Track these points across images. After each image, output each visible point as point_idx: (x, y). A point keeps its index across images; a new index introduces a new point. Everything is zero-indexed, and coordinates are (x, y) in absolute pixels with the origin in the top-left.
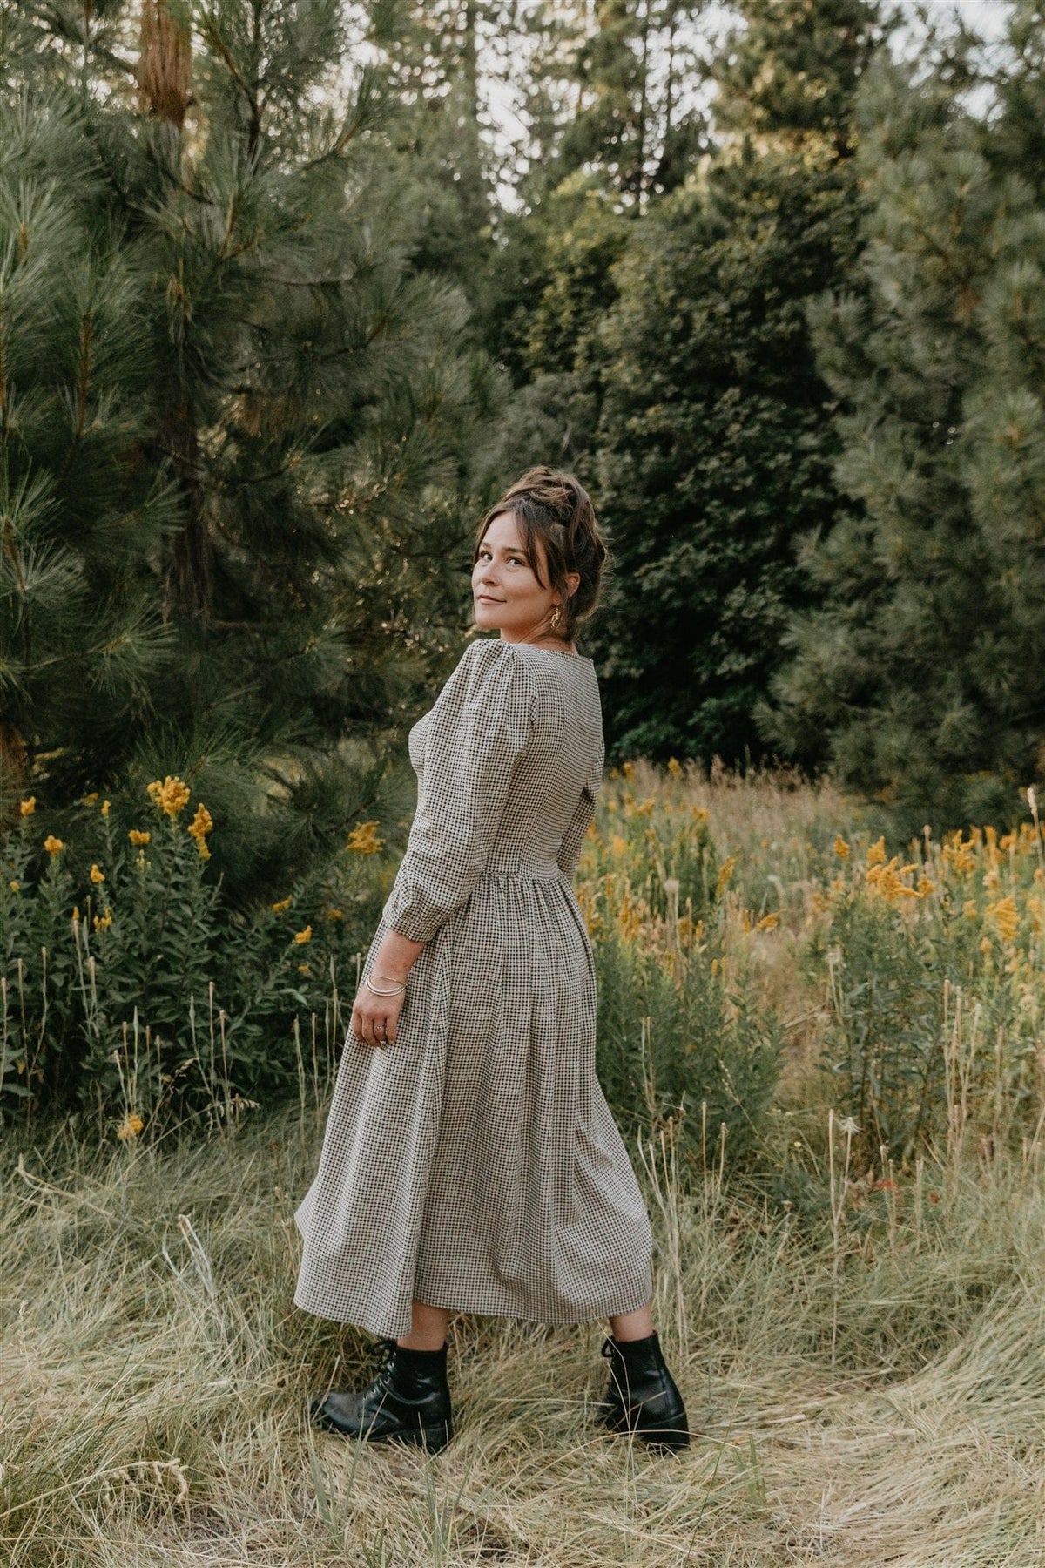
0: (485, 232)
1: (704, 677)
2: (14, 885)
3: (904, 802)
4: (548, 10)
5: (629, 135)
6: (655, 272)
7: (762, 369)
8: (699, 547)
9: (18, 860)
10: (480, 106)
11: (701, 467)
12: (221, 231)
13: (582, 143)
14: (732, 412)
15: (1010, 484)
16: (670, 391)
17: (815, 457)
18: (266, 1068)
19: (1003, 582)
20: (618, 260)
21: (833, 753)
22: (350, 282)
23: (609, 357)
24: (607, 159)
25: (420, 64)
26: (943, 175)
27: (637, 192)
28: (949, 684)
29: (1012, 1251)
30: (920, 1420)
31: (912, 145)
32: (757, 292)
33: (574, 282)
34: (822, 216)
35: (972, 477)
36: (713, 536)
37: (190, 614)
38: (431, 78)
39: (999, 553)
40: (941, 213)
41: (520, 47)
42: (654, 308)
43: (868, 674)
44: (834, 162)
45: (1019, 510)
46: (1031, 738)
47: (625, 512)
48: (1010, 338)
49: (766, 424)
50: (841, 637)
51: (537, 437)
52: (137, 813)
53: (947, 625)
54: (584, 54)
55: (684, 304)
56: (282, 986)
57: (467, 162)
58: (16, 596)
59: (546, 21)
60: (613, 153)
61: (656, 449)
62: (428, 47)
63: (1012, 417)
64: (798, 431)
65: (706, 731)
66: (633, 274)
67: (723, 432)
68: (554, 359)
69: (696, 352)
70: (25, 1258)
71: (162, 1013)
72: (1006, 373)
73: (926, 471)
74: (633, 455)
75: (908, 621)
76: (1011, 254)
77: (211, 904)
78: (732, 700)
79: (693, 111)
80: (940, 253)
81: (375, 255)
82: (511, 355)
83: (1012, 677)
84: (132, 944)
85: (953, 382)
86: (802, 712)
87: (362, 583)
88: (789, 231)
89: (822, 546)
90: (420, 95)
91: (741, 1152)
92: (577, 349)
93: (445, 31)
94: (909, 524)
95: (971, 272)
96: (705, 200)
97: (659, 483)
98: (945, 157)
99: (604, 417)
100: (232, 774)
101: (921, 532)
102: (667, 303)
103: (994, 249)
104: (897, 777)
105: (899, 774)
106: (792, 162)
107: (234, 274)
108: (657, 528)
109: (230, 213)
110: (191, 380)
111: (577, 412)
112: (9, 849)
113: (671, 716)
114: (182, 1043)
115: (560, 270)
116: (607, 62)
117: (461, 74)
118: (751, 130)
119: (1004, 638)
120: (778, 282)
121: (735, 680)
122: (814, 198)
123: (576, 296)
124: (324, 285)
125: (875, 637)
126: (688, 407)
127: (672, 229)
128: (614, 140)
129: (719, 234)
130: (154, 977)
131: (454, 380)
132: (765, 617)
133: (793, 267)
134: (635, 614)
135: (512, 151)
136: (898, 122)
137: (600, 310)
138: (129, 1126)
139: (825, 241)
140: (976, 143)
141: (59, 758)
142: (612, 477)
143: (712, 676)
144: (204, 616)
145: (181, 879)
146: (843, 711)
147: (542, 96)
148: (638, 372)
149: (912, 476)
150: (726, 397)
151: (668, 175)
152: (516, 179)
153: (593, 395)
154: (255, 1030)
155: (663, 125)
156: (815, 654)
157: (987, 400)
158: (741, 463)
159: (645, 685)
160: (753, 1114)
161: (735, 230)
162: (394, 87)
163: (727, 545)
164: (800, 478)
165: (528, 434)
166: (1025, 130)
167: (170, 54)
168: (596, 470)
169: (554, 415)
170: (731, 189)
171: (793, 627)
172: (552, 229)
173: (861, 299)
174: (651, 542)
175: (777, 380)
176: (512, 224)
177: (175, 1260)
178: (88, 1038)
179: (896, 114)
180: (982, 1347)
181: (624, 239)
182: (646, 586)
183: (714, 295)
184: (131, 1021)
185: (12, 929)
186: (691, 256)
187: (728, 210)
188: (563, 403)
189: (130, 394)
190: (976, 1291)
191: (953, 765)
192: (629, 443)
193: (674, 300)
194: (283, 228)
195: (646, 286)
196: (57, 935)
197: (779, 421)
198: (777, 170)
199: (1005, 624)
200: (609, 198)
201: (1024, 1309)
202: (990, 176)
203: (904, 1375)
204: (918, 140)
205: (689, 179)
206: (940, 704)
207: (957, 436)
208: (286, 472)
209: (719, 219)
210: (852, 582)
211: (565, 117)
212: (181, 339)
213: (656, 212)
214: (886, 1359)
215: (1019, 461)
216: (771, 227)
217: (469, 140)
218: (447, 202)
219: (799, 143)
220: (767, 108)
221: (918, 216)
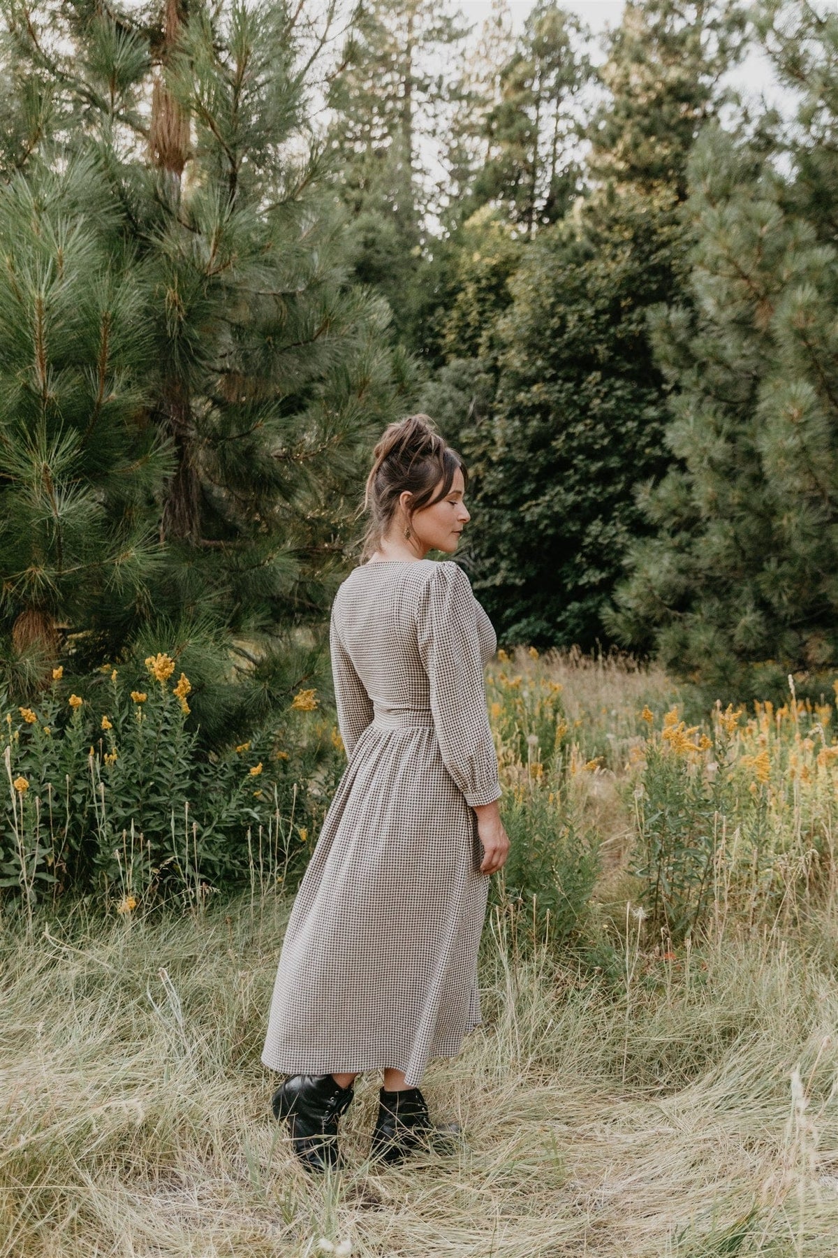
0: (416, 251)
1: (570, 587)
2: (47, 729)
3: (709, 682)
4: (466, 84)
5: (524, 180)
6: (540, 284)
7: (618, 358)
8: (569, 490)
9: (50, 712)
10: (413, 155)
11: (571, 430)
12: (207, 254)
13: (489, 186)
14: (594, 390)
15: (790, 450)
16: (549, 373)
17: (655, 425)
18: (229, 865)
19: (785, 522)
20: (513, 274)
21: (658, 644)
22: (303, 293)
23: (504, 346)
24: (508, 198)
25: (369, 122)
26: (749, 219)
27: (530, 222)
28: (744, 597)
29: (756, 1005)
30: (680, 1122)
31: (727, 196)
32: (616, 300)
33: (480, 290)
34: (664, 244)
35: (764, 444)
36: (578, 482)
37: (183, 534)
38: (377, 133)
39: (783, 500)
40: (747, 247)
41: (445, 111)
42: (539, 311)
43: (687, 588)
44: (675, 204)
45: (797, 469)
46: (805, 637)
47: (514, 463)
48: (795, 342)
49: (619, 399)
50: (667, 560)
51: (450, 405)
52: (137, 679)
53: (744, 552)
54: (492, 117)
55: (561, 309)
56: (241, 806)
57: (403, 197)
58: (51, 520)
59: (465, 92)
60: (513, 193)
61: (538, 416)
62: (375, 110)
63: (793, 399)
64: (643, 405)
65: (570, 626)
66: (524, 286)
67: (587, 404)
68: (464, 347)
69: (569, 345)
70: (48, 996)
71: (152, 824)
72: (792, 367)
73: (731, 438)
74: (521, 420)
75: (715, 549)
76: (797, 279)
77: (190, 746)
78: (590, 603)
79: (572, 163)
80: (746, 277)
81: (322, 273)
82: (433, 344)
83: (790, 592)
84: (133, 774)
85: (754, 373)
86: (636, 615)
87: (310, 515)
88: (640, 255)
89: (655, 493)
90: (369, 146)
91: (566, 932)
92: (480, 340)
93: (389, 98)
94: (718, 478)
95: (767, 292)
96: (578, 231)
97: (540, 442)
98: (752, 205)
99: (499, 392)
100: (208, 653)
101: (726, 485)
102: (548, 308)
103: (785, 276)
104: (705, 663)
105: (706, 660)
106: (644, 204)
107: (215, 287)
108: (538, 475)
109: (213, 241)
110: (184, 364)
111: (481, 387)
112: (44, 703)
113: (546, 614)
114: (167, 845)
115: (470, 280)
116: (510, 123)
117: (400, 131)
118: (613, 179)
119: (784, 563)
120: (631, 293)
121: (592, 589)
122: (659, 231)
123: (482, 301)
124: (284, 295)
125: (692, 560)
126: (562, 385)
127: (553, 252)
128: (513, 183)
129: (588, 256)
130: (147, 798)
131: (380, 366)
132: (615, 543)
133: (643, 283)
134: (520, 537)
135: (437, 189)
136: (717, 178)
137: (499, 311)
138: (126, 904)
139: (667, 264)
140: (775, 195)
141: (85, 638)
142: (505, 436)
143: (576, 586)
144: (193, 537)
145: (168, 728)
146: (666, 613)
147: (460, 148)
148: (526, 358)
149: (721, 442)
150: (590, 378)
151: (552, 210)
152: (439, 211)
153: (492, 375)
154: (221, 837)
155: (550, 173)
156: (647, 572)
157: (777, 387)
158: (601, 428)
159: (526, 591)
160: (576, 904)
161: (600, 253)
162: (350, 140)
163: (589, 489)
164: (644, 440)
165: (444, 403)
166: (811, 186)
167: (174, 121)
168: (493, 431)
169: (463, 389)
170: (598, 223)
171: (632, 552)
172: (464, 250)
173: (688, 309)
174: (533, 486)
175: (629, 366)
176: (434, 245)
177: (155, 1000)
178: (99, 841)
179: (716, 172)
180: (729, 1072)
181: (518, 258)
182: (528, 518)
183: (583, 302)
184: (128, 829)
185: (45, 761)
186: (567, 273)
187: (595, 238)
188: (469, 380)
189: (139, 373)
190: (728, 1033)
191: (746, 655)
192: (518, 412)
193: (553, 305)
194: (253, 253)
195: (533, 294)
196: (77, 766)
197: (629, 397)
198: (632, 209)
199: (786, 553)
200: (508, 227)
201: (759, 1044)
202: (783, 220)
203: (672, 1091)
204: (731, 192)
205: (567, 214)
206: (737, 610)
207: (755, 413)
208: (254, 433)
209: (589, 245)
210: (675, 519)
211: (477, 165)
212: (175, 333)
213: (542, 238)
214: (661, 1080)
215: (798, 432)
216: (626, 253)
217: (405, 180)
218: (387, 227)
219: (650, 189)
220: (627, 161)
221: (729, 249)
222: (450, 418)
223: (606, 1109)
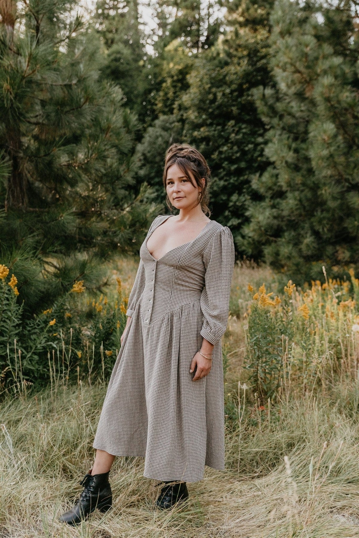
0: (141, 63)
3: (291, 272)
5: (194, 27)
6: (203, 78)
7: (243, 113)
8: (220, 179)
10: (139, 16)
11: (221, 149)
12: (25, 65)
13: (177, 29)
14: (232, 129)
15: (325, 156)
16: (209, 121)
17: (261, 146)
18: (41, 372)
19: (323, 192)
20: (190, 73)
21: (265, 254)
22: (76, 84)
23: (186, 109)
24: (186, 36)
26: (300, 44)
27: (198, 48)
28: (306, 229)
29: (304, 431)
30: (265, 491)
31: (289, 33)
32: (241, 85)
33: (173, 81)
34: (263, 57)
35: (312, 154)
36: (226, 175)
38: (121, 5)
39: (323, 181)
40: (300, 58)
42: (203, 91)
43: (278, 226)
44: (268, 37)
45: (328, 165)
46: (337, 248)
48: (324, 103)
49: (244, 134)
50: (268, 213)
51: (160, 139)
53: (304, 207)
55: (214, 90)
56: (47, 341)
57: (135, 37)
60: (188, 34)
61: (204, 143)
63: (325, 132)
64: (256, 136)
66: (195, 79)
67: (228, 137)
68: (166, 110)
69: (219, 107)
72: (324, 115)
73: (296, 151)
74: (196, 145)
75: (290, 206)
76: (325, 72)
77: (20, 311)
79: (217, 20)
80: (300, 72)
81: (85, 74)
82: (151, 108)
83: (328, 226)
85: (307, 119)
86: (253, 240)
87: (83, 194)
88: (252, 63)
89: (260, 179)
90: (117, 12)
92: (174, 106)
94: (291, 171)
95: (311, 79)
96: (221, 51)
98: (302, 37)
99: (185, 132)
101: (295, 174)
102: (207, 89)
103: (319, 71)
105: (288, 262)
106: (253, 37)
107: (30, 82)
109: (27, 59)
110: (15, 120)
111: (175, 129)
115: (169, 77)
117: (132, 4)
118: (237, 26)
119: (324, 212)
120: (248, 82)
122: (261, 51)
123: (175, 87)
124: (65, 85)
125: (280, 212)
126: (216, 127)
127: (209, 62)
128: (189, 29)
129: (227, 64)
131: (117, 119)
132: (244, 205)
133: (254, 76)
135: (151, 33)
136: (284, 24)
137: (183, 92)
139: (265, 66)
140: (313, 32)
144: (24, 206)
145: (7, 302)
146: (268, 239)
147: (162, 12)
148: (197, 115)
149: (291, 153)
150: (229, 124)
151: (209, 41)
152: (153, 43)
153: (180, 123)
154: (36, 357)
155: (207, 24)
156: (258, 218)
157: (317, 125)
158: (235, 148)
161: (232, 63)
162: (107, 9)
163: (231, 178)
164: (257, 154)
165: (157, 137)
166: (330, 28)
169: (166, 131)
170: (230, 47)
171: (250, 209)
172: (165, 62)
173: (273, 89)
175: (248, 117)
176: (150, 59)
179: (284, 21)
181: (192, 65)
183: (225, 86)
186: (216, 72)
187: (229, 55)
188: (170, 126)
190: (290, 445)
191: (309, 259)
192: (194, 141)
193: (210, 88)
194: (47, 65)
195: (200, 83)
197: (249, 132)
198: (247, 40)
199: (325, 207)
200: (187, 50)
201: (306, 451)
202: (317, 44)
203: (262, 475)
204: (291, 31)
205: (216, 43)
206: (303, 236)
207: (308, 139)
208: (52, 154)
209: (226, 58)
210: (271, 192)
211: (170, 20)
212: (9, 105)
213: (204, 55)
214: (257, 470)
215: (328, 148)
216: (245, 61)
217: (135, 28)
218: (126, 52)
219: (255, 30)
220: (244, 17)
221: (291, 59)
222: (160, 145)
223: (229, 486)
